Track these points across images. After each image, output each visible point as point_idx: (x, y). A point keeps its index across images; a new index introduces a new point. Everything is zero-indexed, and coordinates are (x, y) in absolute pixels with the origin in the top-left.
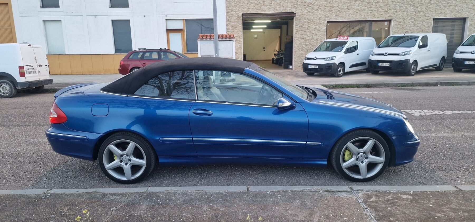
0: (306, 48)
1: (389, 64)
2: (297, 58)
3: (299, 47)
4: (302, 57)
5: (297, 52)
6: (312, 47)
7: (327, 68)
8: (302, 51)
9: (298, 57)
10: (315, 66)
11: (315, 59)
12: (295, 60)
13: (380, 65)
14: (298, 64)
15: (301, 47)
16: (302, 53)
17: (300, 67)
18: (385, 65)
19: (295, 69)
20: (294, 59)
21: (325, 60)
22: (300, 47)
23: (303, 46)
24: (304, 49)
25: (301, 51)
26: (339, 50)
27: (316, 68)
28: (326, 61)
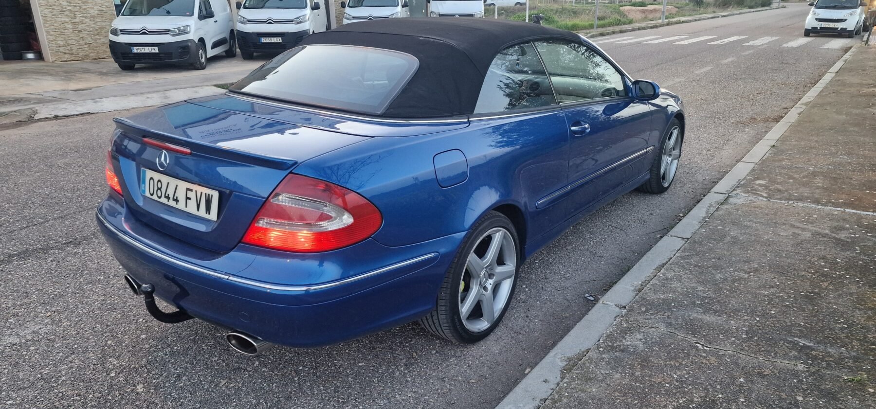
0: (69, 8)
1: (281, 38)
2: (52, 33)
3: (51, 6)
4: (65, 30)
5: (48, 18)
6: (84, 7)
7: (180, 51)
8: (63, 16)
9: (54, 30)
10: (150, 48)
11: (144, 33)
12: (49, 37)
13: (265, 42)
14: (60, 46)
15: (57, 6)
16: (63, 19)
17: (65, 53)
18: (273, 42)
19: (54, 60)
20: (47, 36)
21: (170, 34)
22: (55, 5)
23: (60, 4)
24: (64, 11)
25: (60, 16)
26: (188, 14)
27: (153, 51)
28: (173, 36)
